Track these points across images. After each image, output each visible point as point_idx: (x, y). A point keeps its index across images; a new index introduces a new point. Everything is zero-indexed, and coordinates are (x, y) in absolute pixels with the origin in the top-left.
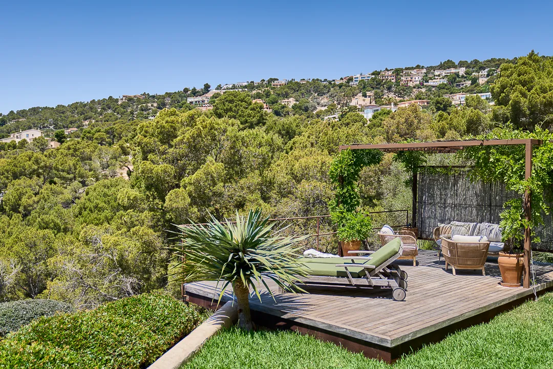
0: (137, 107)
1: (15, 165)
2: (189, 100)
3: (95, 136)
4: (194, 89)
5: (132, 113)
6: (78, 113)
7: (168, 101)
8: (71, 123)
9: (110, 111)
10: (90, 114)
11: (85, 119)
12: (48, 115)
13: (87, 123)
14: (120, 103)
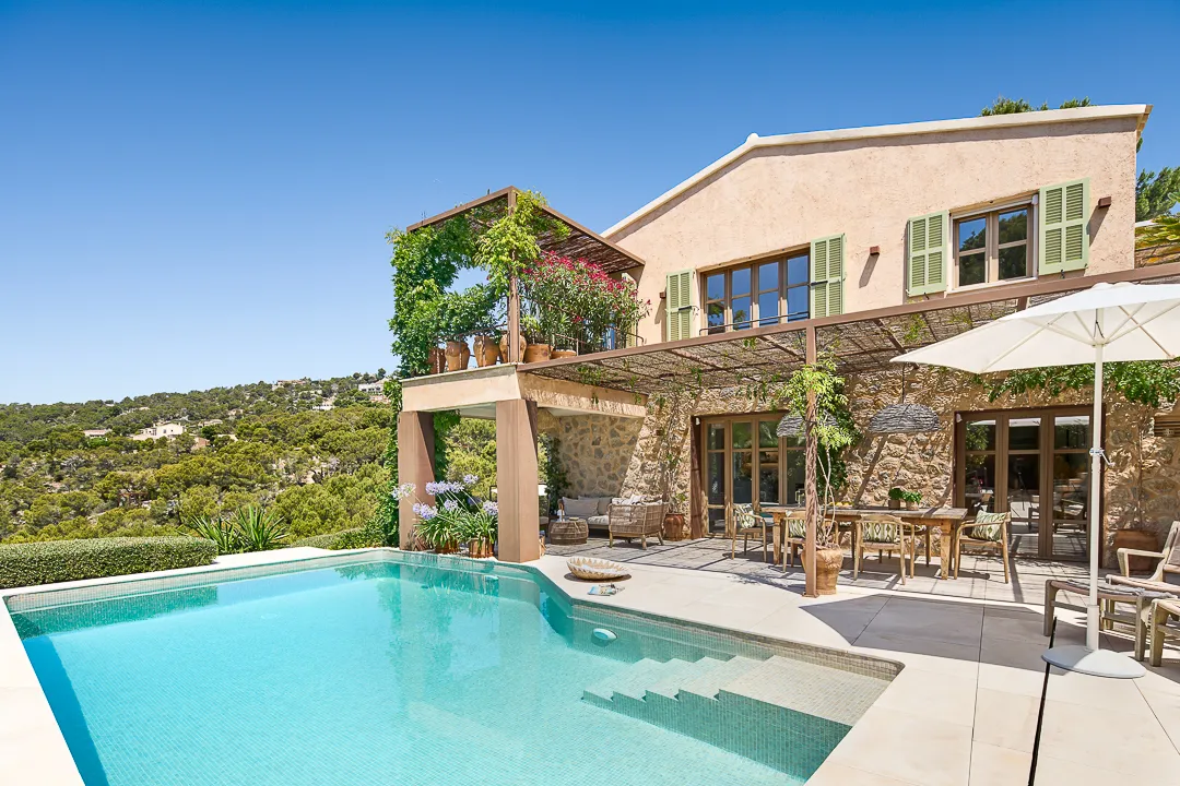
0: (297, 395)
1: (187, 473)
2: (361, 387)
3: (255, 432)
4: (367, 375)
5: (291, 401)
6: (219, 401)
7: (335, 387)
8: (212, 412)
9: (262, 399)
10: (236, 402)
11: (231, 408)
12: (179, 403)
13: (233, 412)
14: (274, 389)
